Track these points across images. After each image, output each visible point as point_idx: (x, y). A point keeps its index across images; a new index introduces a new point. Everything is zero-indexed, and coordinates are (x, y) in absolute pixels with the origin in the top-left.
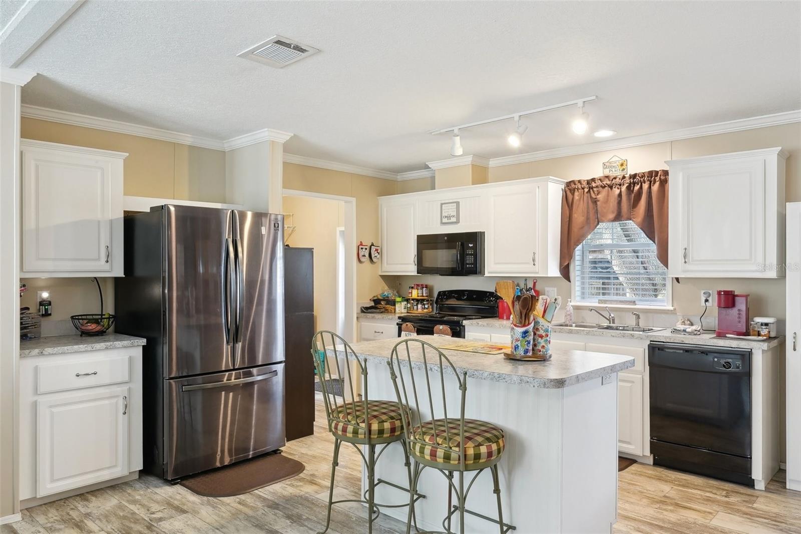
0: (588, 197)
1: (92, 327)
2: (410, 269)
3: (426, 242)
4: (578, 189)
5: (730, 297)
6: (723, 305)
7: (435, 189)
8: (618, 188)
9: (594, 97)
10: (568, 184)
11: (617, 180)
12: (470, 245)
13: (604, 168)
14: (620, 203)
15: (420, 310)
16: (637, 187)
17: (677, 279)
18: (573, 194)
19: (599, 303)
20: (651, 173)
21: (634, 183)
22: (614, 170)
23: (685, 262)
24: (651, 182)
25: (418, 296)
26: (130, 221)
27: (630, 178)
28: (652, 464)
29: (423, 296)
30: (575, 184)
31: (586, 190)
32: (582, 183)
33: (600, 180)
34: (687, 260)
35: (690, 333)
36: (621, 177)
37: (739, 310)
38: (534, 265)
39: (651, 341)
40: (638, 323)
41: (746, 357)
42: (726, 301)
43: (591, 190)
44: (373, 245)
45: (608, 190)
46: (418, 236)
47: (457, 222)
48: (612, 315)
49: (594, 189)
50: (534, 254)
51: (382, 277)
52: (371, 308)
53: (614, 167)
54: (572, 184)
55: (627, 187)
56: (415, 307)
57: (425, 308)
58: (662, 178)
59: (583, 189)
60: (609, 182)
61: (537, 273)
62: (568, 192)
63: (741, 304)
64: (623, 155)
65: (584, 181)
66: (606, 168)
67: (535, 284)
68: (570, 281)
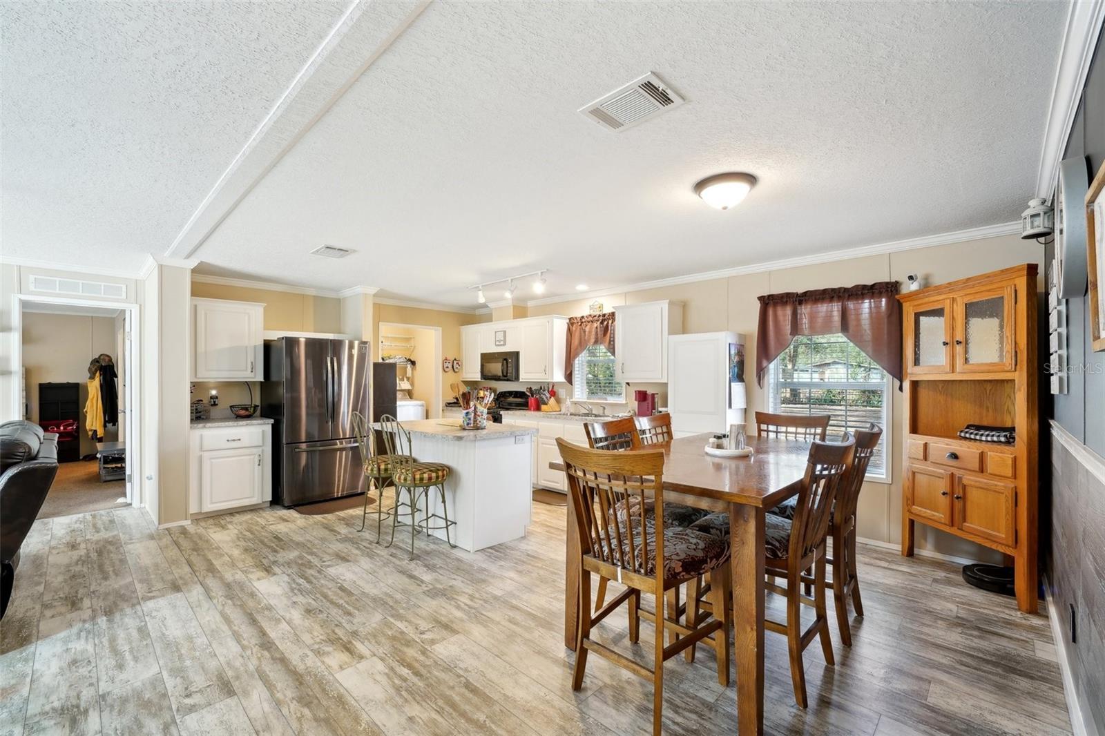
0: (580, 329)
1: (243, 412)
2: (477, 377)
3: (486, 358)
4: (575, 323)
5: (642, 394)
6: (638, 400)
7: (492, 322)
10: (570, 319)
11: (596, 317)
12: (509, 360)
13: (589, 309)
14: (597, 333)
16: (606, 323)
17: (628, 384)
18: (573, 326)
19: (588, 399)
21: (604, 320)
22: (595, 311)
24: (613, 319)
26: (267, 346)
27: (603, 317)
30: (574, 320)
32: (578, 319)
33: (587, 317)
34: (623, 371)
36: (598, 315)
37: (649, 403)
38: (546, 374)
40: (604, 412)
42: (640, 397)
43: (582, 324)
44: (455, 360)
46: (482, 354)
47: (504, 344)
48: (590, 407)
49: (584, 323)
50: (546, 367)
51: (462, 381)
52: (454, 403)
53: (595, 308)
54: (572, 319)
55: (601, 322)
59: (578, 323)
60: (591, 319)
61: (548, 379)
62: (570, 325)
63: (650, 400)
64: (601, 301)
66: (591, 309)
67: (553, 386)
68: (572, 385)
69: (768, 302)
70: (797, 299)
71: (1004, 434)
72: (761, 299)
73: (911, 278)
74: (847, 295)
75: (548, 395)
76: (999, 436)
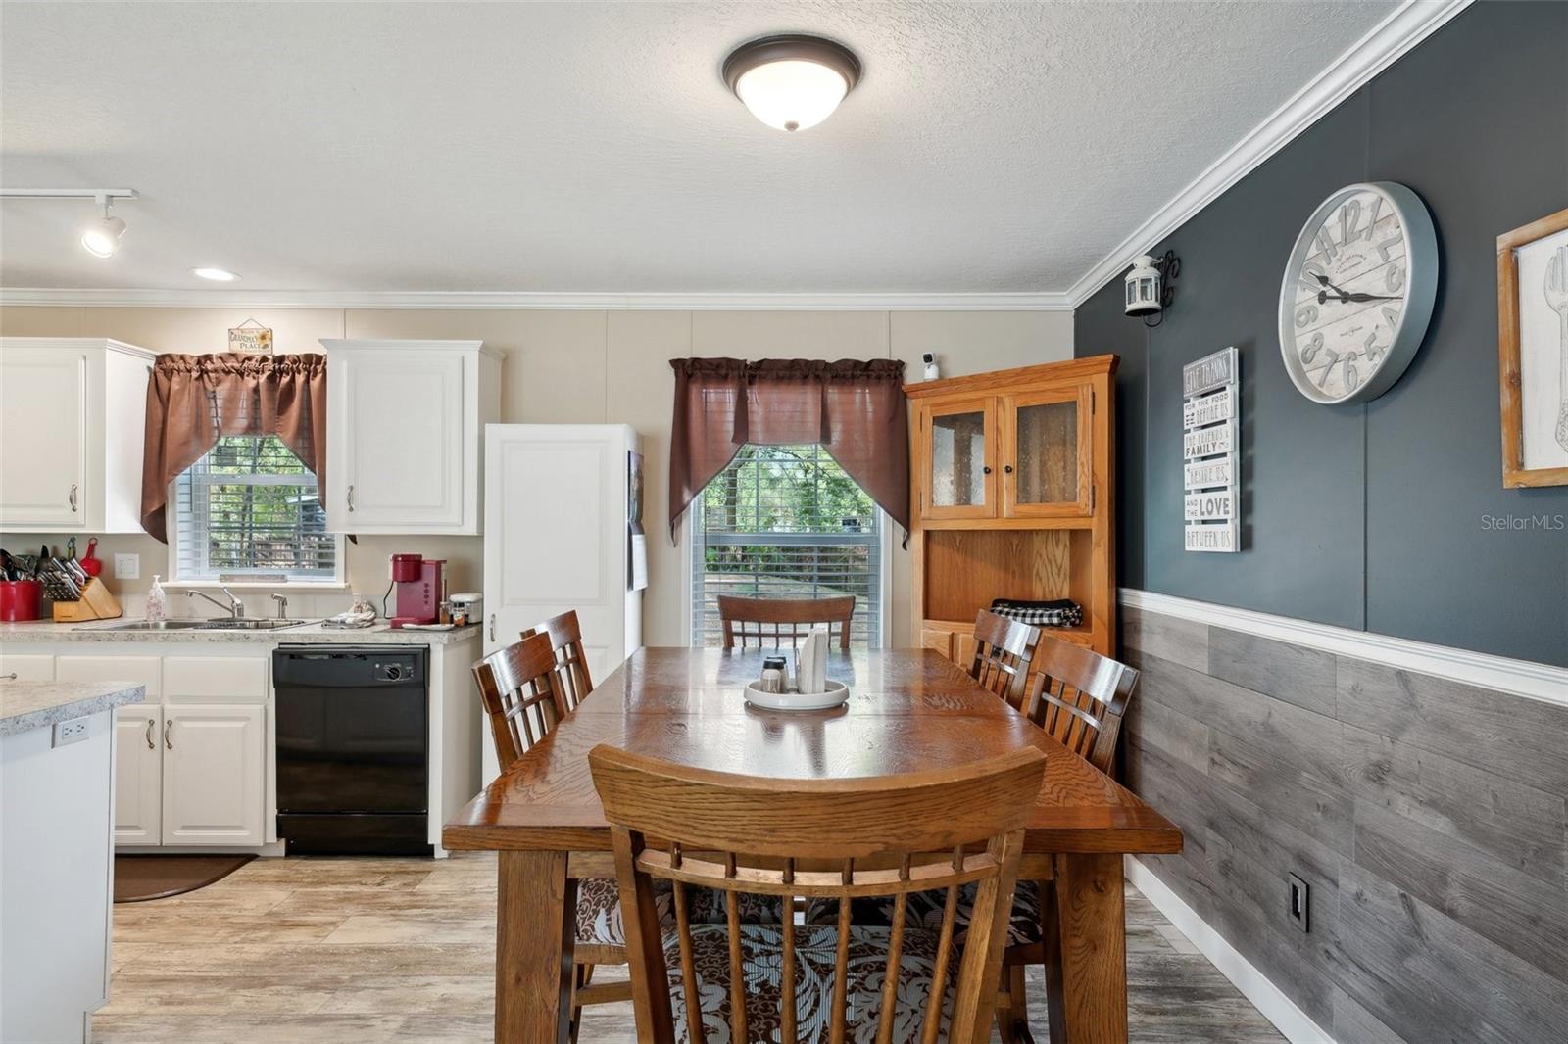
0: (198, 388)
4: (179, 371)
5: (411, 564)
6: (400, 578)
8: (254, 378)
9: (128, 192)
10: (160, 359)
11: (253, 362)
13: (231, 339)
14: (255, 403)
16: (286, 380)
17: (353, 538)
18: (170, 380)
19: (221, 580)
20: (308, 357)
21: (281, 372)
22: (249, 345)
23: (351, 509)
24: (309, 373)
27: (274, 362)
28: (284, 855)
30: (173, 362)
31: (195, 375)
32: (188, 359)
33: (221, 358)
34: (353, 506)
35: (351, 626)
36: (259, 358)
37: (427, 585)
38: (75, 510)
39: (280, 644)
40: (283, 612)
41: (420, 659)
42: (405, 572)
43: (205, 376)
45: (236, 380)
48: (238, 601)
49: (210, 374)
50: (74, 489)
53: (249, 339)
54: (167, 359)
55: (268, 377)
59: (189, 371)
60: (237, 365)
61: (83, 526)
62: (160, 376)
63: (429, 576)
64: (266, 321)
65: (192, 357)
66: (235, 339)
67: (92, 548)
68: (166, 542)
69: (691, 373)
70: (747, 374)
71: (1057, 611)
72: (677, 364)
73: (928, 359)
74: (829, 376)
75: (81, 574)
76: (1050, 616)
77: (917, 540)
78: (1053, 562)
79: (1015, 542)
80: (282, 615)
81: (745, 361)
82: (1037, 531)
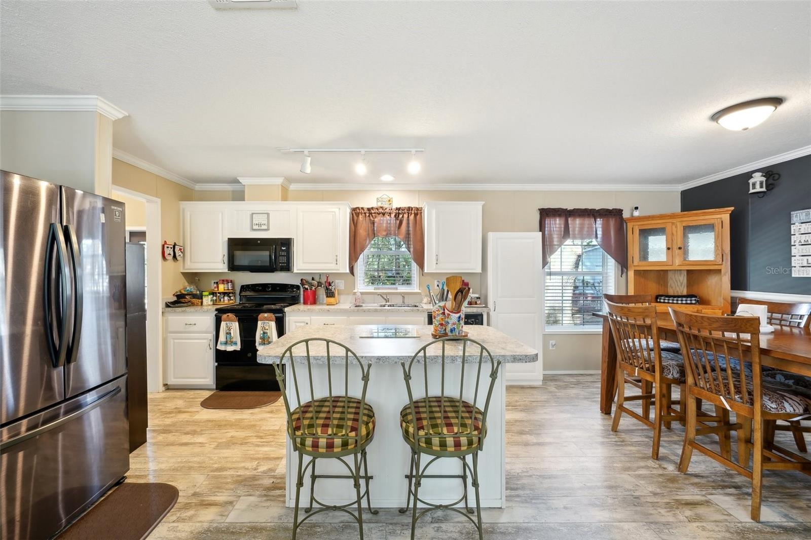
0: (368, 219)
2: (220, 267)
3: (236, 245)
4: (362, 213)
7: (244, 201)
8: (389, 216)
9: (423, 150)
12: (283, 248)
13: (377, 202)
15: (226, 302)
16: (400, 216)
18: (358, 217)
19: (374, 289)
20: (409, 208)
21: (399, 213)
22: (384, 204)
23: (437, 264)
24: (409, 213)
25: (224, 290)
29: (228, 290)
30: (359, 210)
31: (367, 215)
33: (377, 209)
34: (438, 262)
38: (337, 264)
39: (425, 312)
41: (479, 317)
43: (370, 215)
44: (177, 244)
45: (382, 216)
46: (228, 238)
47: (267, 230)
48: (388, 297)
49: (373, 215)
50: (337, 256)
51: (183, 273)
52: (175, 302)
54: (357, 209)
55: (395, 215)
56: (222, 299)
57: (231, 300)
58: (416, 212)
59: (365, 213)
60: (382, 211)
61: (339, 270)
62: (354, 215)
64: (391, 195)
65: (366, 208)
66: (379, 201)
67: (327, 278)
68: (354, 276)
70: (568, 214)
71: (692, 299)
72: (541, 210)
73: (636, 208)
74: (597, 214)
77: (631, 274)
78: (678, 281)
79: (662, 274)
80: (403, 302)
81: (567, 209)
82: (670, 270)
